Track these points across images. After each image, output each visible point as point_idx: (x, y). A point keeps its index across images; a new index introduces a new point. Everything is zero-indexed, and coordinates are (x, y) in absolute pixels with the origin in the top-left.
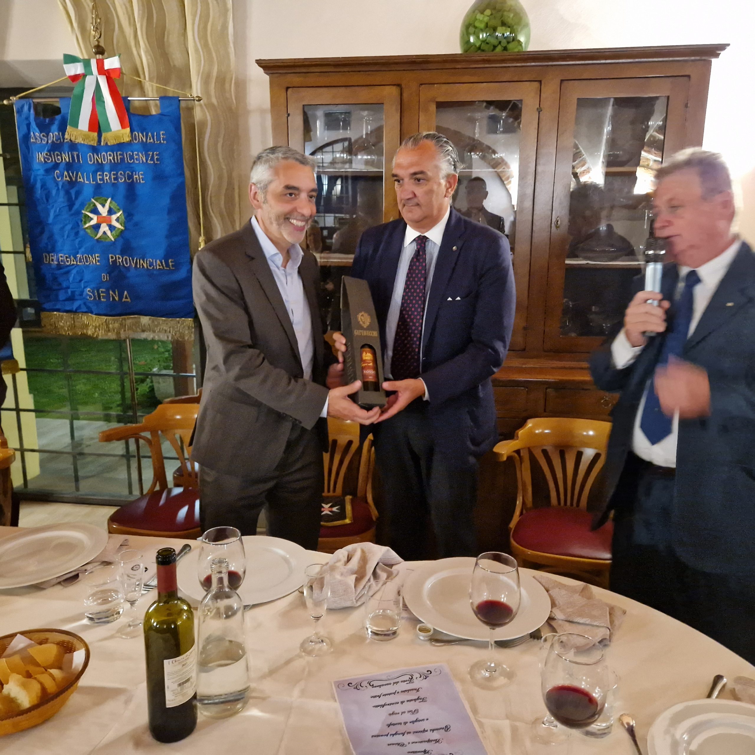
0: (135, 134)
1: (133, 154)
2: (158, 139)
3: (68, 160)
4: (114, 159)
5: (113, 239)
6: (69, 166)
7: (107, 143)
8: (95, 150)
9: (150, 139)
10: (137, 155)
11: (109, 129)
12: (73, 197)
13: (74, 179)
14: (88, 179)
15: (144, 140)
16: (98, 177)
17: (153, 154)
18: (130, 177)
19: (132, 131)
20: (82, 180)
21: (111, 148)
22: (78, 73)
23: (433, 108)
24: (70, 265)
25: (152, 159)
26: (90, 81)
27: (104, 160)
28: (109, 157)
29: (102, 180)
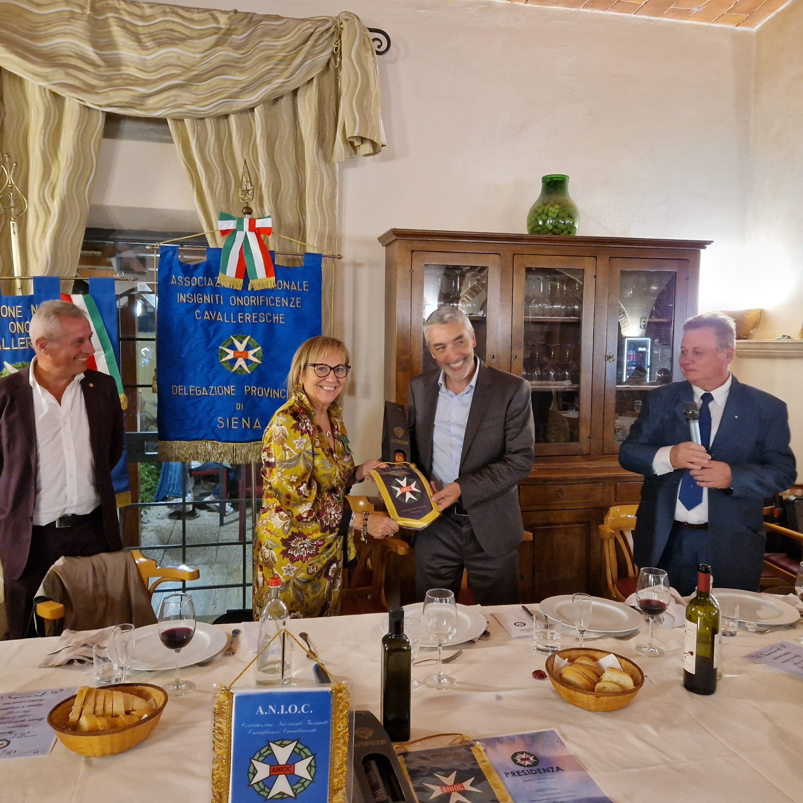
0: (280, 283)
1: (275, 299)
2: (301, 286)
3: (209, 302)
4: (256, 302)
5: (249, 372)
6: (210, 307)
7: (253, 289)
8: (237, 293)
9: (293, 287)
10: (280, 299)
11: (256, 277)
12: (212, 334)
13: (213, 318)
14: (229, 318)
15: (288, 288)
16: (239, 317)
17: (295, 300)
18: (270, 318)
19: (277, 279)
20: (221, 319)
21: (254, 293)
22: (230, 228)
23: (523, 271)
24: (201, 396)
25: (295, 303)
26: (240, 236)
27: (247, 303)
28: (252, 300)
29: (243, 320)
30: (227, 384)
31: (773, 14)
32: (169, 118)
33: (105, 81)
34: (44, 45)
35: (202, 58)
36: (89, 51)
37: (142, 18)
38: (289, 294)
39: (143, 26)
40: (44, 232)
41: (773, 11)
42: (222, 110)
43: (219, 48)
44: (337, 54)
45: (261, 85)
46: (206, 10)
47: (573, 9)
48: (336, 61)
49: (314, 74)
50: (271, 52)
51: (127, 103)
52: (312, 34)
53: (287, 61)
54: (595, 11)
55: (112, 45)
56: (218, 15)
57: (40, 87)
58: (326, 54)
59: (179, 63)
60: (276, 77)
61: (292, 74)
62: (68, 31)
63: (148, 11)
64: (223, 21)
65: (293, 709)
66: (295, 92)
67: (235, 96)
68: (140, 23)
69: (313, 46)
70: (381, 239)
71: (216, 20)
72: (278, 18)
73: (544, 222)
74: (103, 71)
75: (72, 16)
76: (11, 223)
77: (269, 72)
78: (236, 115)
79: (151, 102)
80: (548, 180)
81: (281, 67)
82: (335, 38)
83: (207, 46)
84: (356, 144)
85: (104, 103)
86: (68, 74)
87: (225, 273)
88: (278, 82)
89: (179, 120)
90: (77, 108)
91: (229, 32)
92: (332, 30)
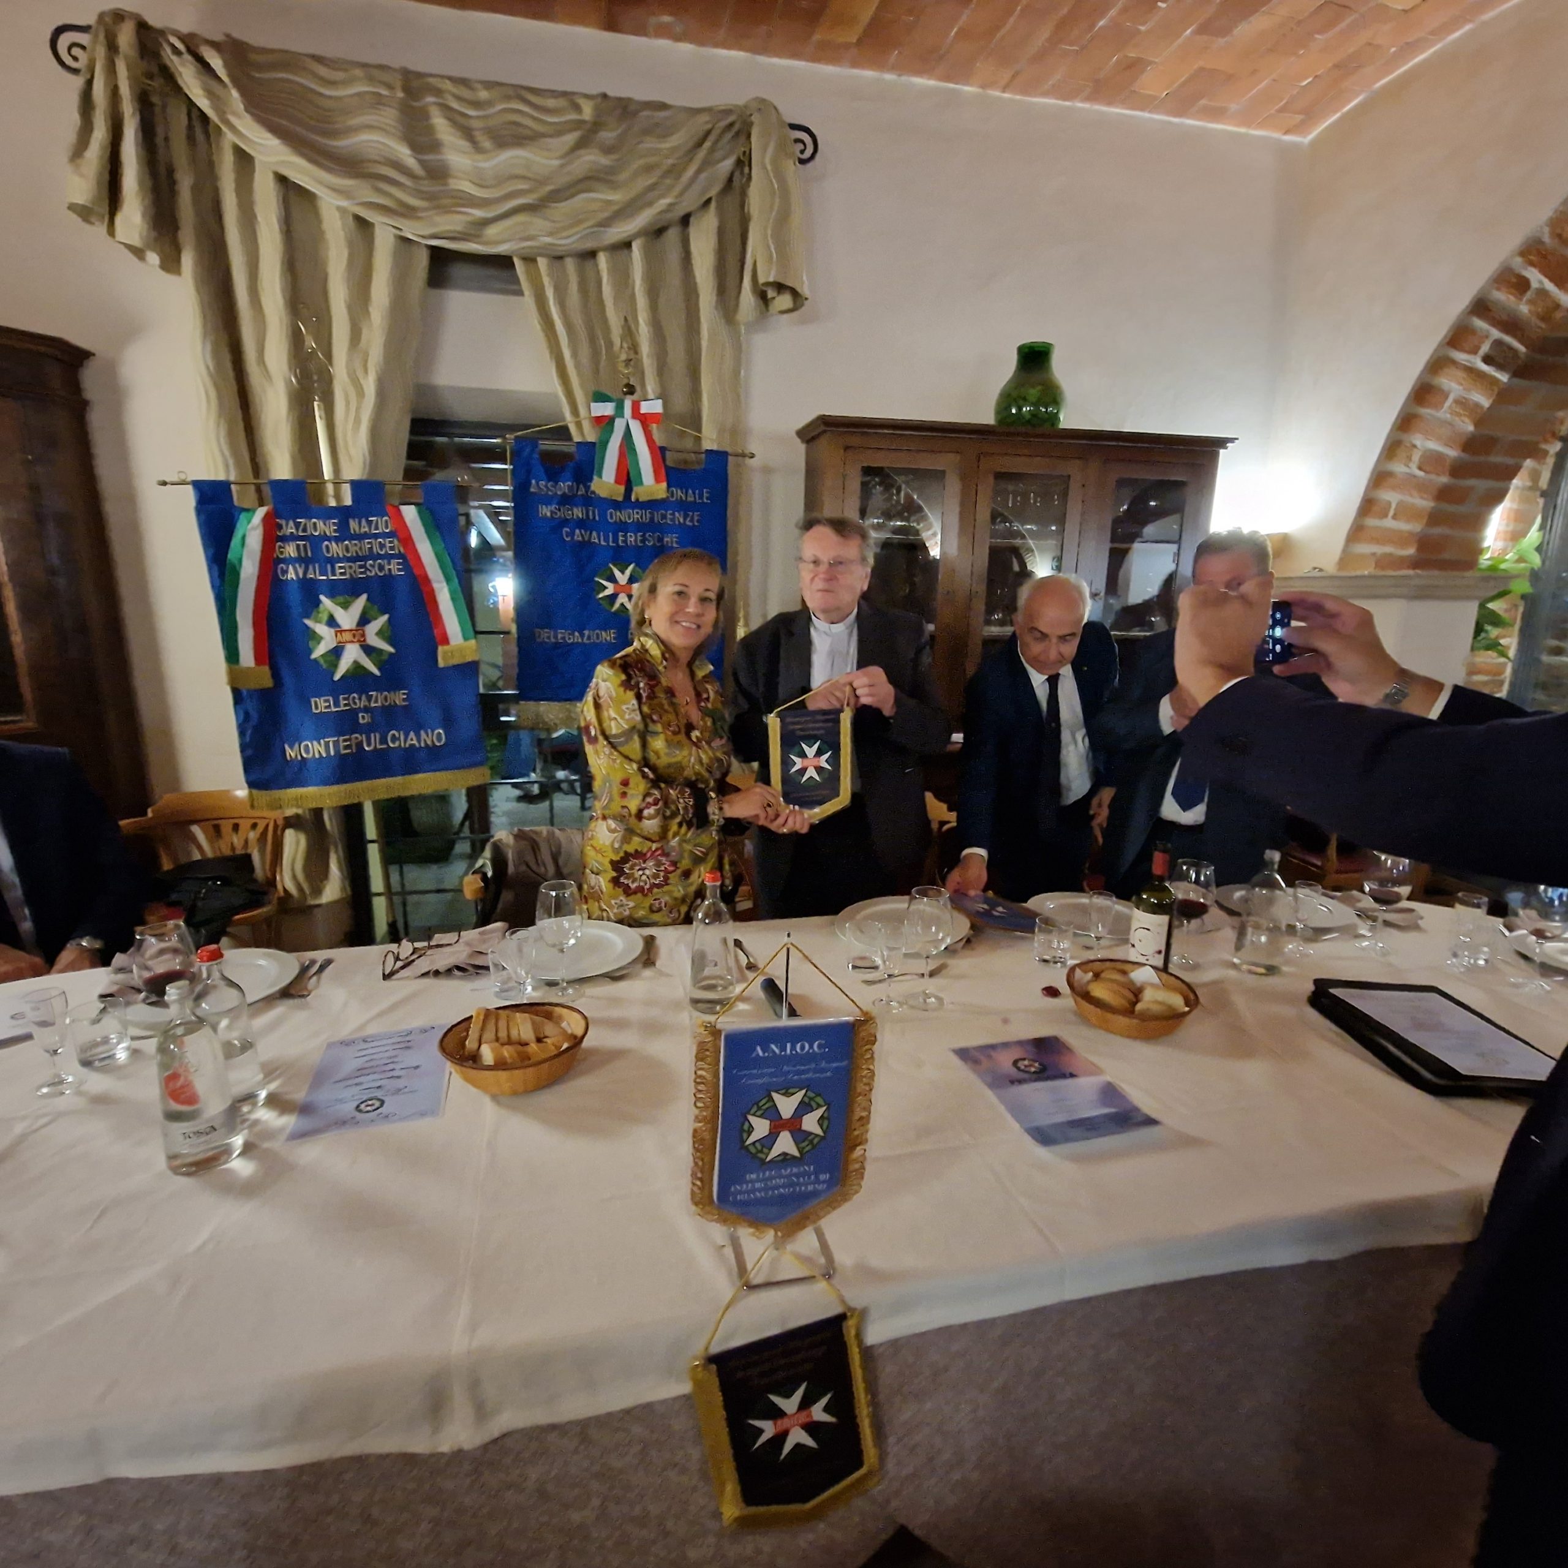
0: (672, 492)
1: (666, 514)
2: (701, 497)
3: (580, 516)
4: (642, 518)
6: (581, 524)
7: (637, 500)
8: (616, 505)
9: (691, 497)
10: (673, 514)
11: (641, 483)
12: (585, 561)
13: (586, 539)
14: (606, 539)
15: (684, 498)
16: (621, 538)
17: (693, 515)
18: (660, 540)
19: (669, 486)
20: (596, 541)
21: (640, 505)
22: (606, 414)
23: (991, 479)
24: (572, 644)
25: (692, 520)
26: (619, 425)
27: (629, 518)
28: (636, 515)
29: (625, 541)
30: (605, 627)
31: (1338, 115)
32: (517, 256)
33: (427, 199)
34: (341, 144)
35: (562, 166)
36: (404, 153)
37: (477, 104)
38: (684, 507)
39: (478, 117)
40: (357, 421)
41: (1335, 112)
42: (589, 245)
43: (582, 152)
44: (744, 163)
45: (642, 208)
46: (564, 94)
47: (1067, 103)
48: (742, 173)
49: (713, 192)
50: (652, 160)
51: (459, 232)
52: (708, 133)
53: (674, 172)
54: (1097, 107)
55: (436, 146)
56: (582, 102)
57: (339, 208)
58: (728, 164)
59: (530, 175)
60: (662, 196)
61: (681, 194)
62: (375, 124)
63: (483, 95)
64: (588, 112)
65: (802, 1048)
66: (685, 221)
67: (606, 223)
68: (471, 112)
69: (712, 150)
70: (800, 433)
71: (577, 108)
72: (663, 106)
73: (1020, 409)
74: (427, 186)
75: (378, 101)
76: (316, 404)
77: (652, 188)
78: (607, 254)
79: (492, 231)
80: (1027, 350)
81: (668, 181)
82: (742, 138)
83: (567, 148)
84: (771, 293)
85: (427, 232)
86: (378, 190)
87: (600, 477)
88: (664, 202)
89: (530, 260)
90: (392, 240)
91: (596, 126)
92: (737, 127)
